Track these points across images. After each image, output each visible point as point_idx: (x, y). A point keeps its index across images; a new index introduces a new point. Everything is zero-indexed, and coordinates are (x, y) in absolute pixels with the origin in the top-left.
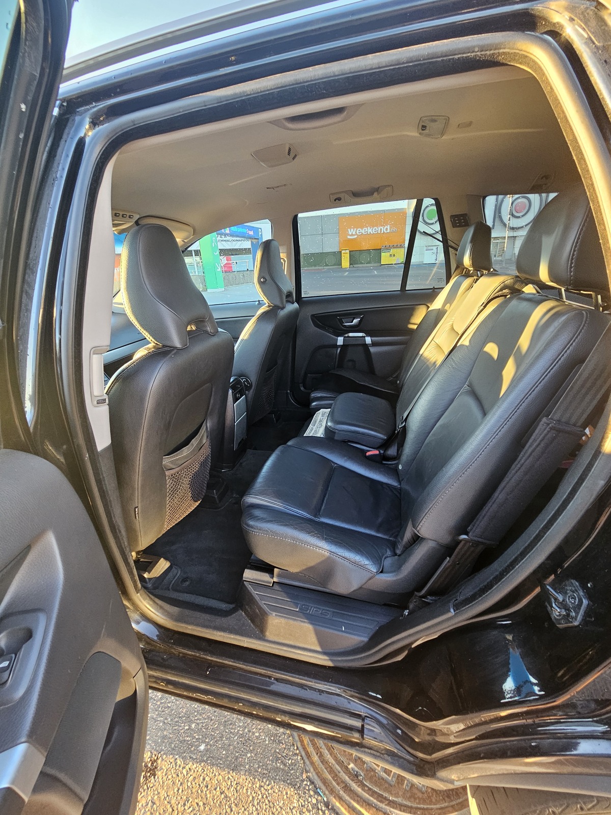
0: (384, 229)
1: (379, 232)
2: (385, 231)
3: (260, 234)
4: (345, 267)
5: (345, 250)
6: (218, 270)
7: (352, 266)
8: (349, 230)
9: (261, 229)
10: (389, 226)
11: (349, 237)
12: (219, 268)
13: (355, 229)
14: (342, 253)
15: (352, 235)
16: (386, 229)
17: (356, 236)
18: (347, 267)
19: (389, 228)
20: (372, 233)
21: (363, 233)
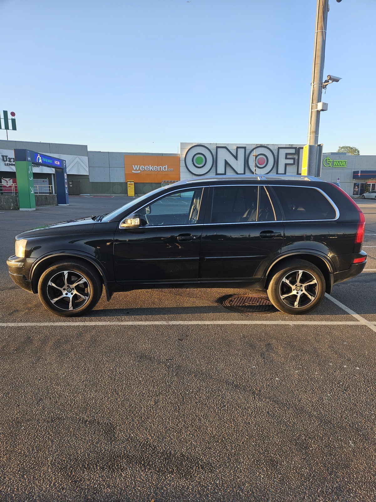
0: (163, 168)
1: (159, 170)
2: (164, 170)
3: (65, 165)
4: (130, 195)
5: (131, 182)
6: (32, 193)
7: (136, 195)
8: (133, 166)
9: (65, 161)
10: (166, 166)
11: (133, 171)
12: (33, 191)
13: (139, 166)
14: (128, 184)
15: (136, 170)
16: (164, 168)
17: (139, 172)
18: (132, 195)
19: (166, 167)
20: (153, 170)
21: (146, 169)
